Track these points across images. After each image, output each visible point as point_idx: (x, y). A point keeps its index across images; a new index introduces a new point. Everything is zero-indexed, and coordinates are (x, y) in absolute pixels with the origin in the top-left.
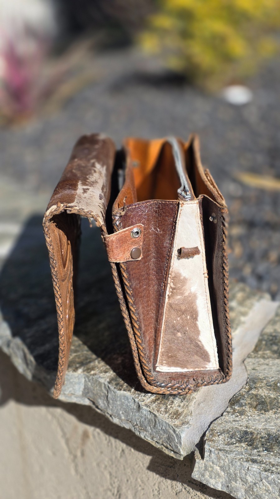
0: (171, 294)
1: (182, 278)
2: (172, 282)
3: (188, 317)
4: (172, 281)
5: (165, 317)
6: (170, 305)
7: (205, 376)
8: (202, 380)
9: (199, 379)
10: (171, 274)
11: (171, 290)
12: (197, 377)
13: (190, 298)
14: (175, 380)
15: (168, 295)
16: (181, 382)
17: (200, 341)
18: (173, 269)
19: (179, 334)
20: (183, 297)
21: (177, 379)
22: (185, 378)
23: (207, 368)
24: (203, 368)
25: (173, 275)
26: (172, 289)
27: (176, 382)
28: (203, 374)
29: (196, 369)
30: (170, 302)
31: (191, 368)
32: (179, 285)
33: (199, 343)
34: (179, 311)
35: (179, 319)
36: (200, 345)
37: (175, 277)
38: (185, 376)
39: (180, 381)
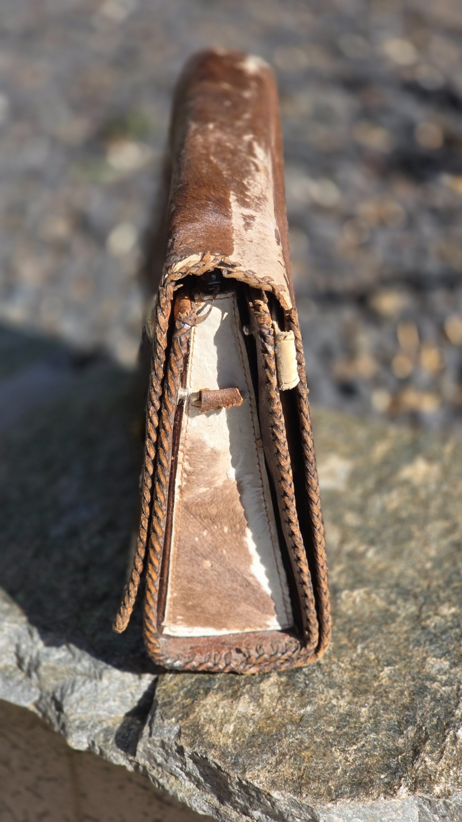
0: (185, 483)
1: (207, 450)
2: (187, 460)
3: (226, 529)
4: (187, 457)
5: (176, 531)
6: (187, 507)
7: (264, 642)
8: (257, 651)
9: (251, 648)
10: (184, 444)
11: (185, 475)
12: (249, 645)
13: (228, 491)
14: (201, 654)
15: (180, 487)
16: (215, 659)
17: (252, 576)
18: (188, 433)
19: (207, 564)
20: (212, 489)
21: (207, 652)
22: (223, 648)
23: (268, 626)
24: (261, 627)
25: (188, 444)
26: (188, 475)
27: (203, 658)
28: (260, 638)
29: (247, 630)
30: (185, 499)
31: (237, 627)
32: (202, 466)
33: (250, 579)
34: (205, 517)
35: (205, 533)
36: (253, 583)
37: (192, 449)
38: (223, 643)
39: (213, 654)
